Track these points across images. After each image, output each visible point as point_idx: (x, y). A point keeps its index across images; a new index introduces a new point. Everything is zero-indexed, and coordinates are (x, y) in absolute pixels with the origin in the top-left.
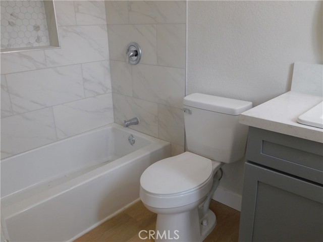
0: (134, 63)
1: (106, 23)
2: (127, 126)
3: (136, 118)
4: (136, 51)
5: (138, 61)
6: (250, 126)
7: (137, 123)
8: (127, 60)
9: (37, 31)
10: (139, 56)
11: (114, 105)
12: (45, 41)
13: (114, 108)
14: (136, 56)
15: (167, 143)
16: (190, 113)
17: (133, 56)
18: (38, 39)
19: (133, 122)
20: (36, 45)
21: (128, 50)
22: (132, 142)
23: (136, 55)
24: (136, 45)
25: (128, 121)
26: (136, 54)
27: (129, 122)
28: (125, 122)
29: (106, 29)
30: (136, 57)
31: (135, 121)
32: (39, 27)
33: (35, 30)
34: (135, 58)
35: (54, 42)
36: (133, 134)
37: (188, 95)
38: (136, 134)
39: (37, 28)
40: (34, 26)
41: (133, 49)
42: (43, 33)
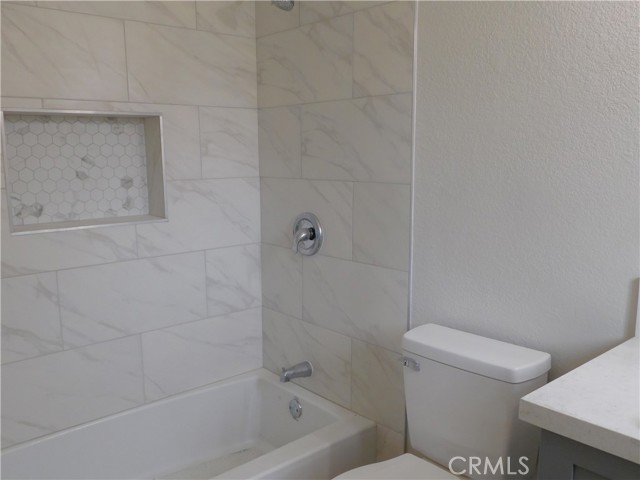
0: (308, 252)
1: (257, 174)
2: (287, 379)
3: (307, 363)
4: (313, 230)
5: (315, 250)
6: (543, 430)
7: (308, 374)
8: (295, 248)
9: (128, 188)
10: (317, 240)
11: (264, 333)
12: (140, 206)
13: (265, 337)
14: (311, 239)
15: (369, 423)
16: (416, 368)
17: (305, 238)
18: (128, 204)
19: (299, 370)
20: (123, 213)
21: (297, 228)
22: (296, 413)
23: (313, 237)
24: (312, 218)
25: (290, 369)
26: (313, 235)
27: (292, 372)
28: (284, 370)
29: (258, 184)
30: (312, 242)
31: (305, 369)
32: (131, 181)
33: (123, 186)
34: (310, 243)
35: (157, 209)
36: (298, 395)
37: (413, 327)
38: (306, 397)
39: (127, 183)
40: (122, 180)
41: (307, 225)
42: (137, 193)
